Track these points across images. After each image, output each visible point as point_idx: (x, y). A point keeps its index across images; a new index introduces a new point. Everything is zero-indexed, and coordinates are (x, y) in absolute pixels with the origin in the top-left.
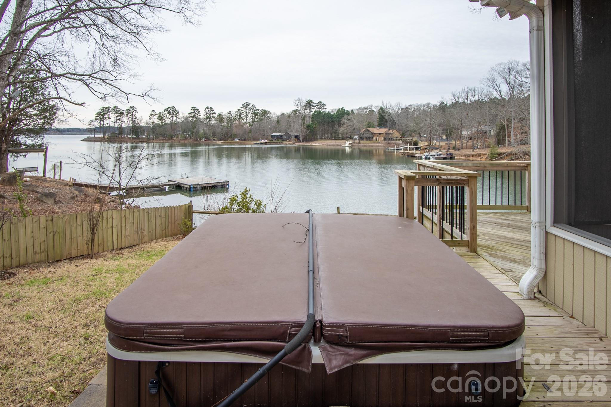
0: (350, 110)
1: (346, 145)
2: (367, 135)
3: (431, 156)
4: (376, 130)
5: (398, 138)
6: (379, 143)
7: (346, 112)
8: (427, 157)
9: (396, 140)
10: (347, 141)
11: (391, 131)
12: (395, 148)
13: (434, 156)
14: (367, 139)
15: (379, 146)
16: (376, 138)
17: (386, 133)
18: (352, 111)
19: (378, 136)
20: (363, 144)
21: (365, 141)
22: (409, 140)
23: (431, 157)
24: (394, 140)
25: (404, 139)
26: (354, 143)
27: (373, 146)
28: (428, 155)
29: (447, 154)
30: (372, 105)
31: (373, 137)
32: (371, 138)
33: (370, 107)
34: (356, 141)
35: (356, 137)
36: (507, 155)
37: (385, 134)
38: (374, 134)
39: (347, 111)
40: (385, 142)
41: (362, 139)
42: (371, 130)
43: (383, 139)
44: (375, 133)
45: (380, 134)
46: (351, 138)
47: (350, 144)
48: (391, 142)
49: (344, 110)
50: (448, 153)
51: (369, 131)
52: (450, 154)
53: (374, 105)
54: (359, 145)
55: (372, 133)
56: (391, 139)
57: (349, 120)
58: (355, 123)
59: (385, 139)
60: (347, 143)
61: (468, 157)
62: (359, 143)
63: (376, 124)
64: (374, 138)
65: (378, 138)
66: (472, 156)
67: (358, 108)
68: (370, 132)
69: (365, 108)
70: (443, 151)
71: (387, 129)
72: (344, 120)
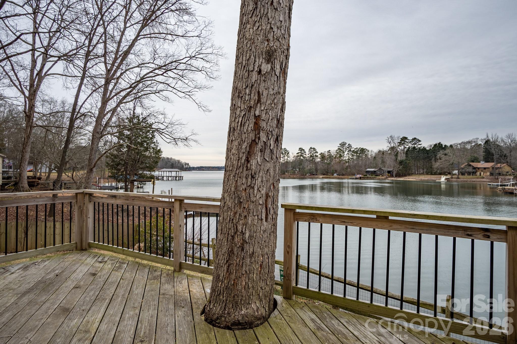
0: (448, 145)
1: (442, 181)
2: (470, 170)
4: (482, 164)
6: (483, 178)
7: (443, 146)
10: (442, 176)
12: (499, 184)
14: (469, 173)
15: (482, 181)
16: (480, 173)
17: (492, 168)
18: (451, 146)
19: (482, 171)
20: (462, 180)
21: (466, 176)
24: (503, 175)
26: (452, 178)
27: (474, 181)
30: (477, 139)
31: (476, 172)
32: (474, 173)
33: (475, 140)
34: (454, 176)
35: (456, 172)
38: (477, 169)
39: (445, 146)
40: (492, 177)
41: (463, 174)
42: (475, 164)
43: (488, 174)
44: (479, 168)
45: (485, 168)
46: (449, 173)
47: (446, 179)
49: (442, 145)
51: (470, 165)
53: (480, 139)
54: (458, 180)
55: (474, 168)
56: (499, 174)
57: (446, 154)
58: (453, 159)
59: (491, 174)
60: (443, 179)
62: (458, 178)
63: (481, 158)
64: (478, 173)
65: (482, 173)
67: (460, 142)
68: (473, 167)
69: (469, 142)
71: (494, 163)
72: (440, 154)
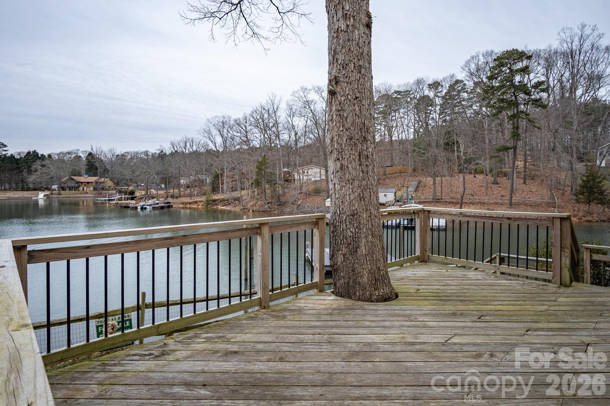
0: (46, 154)
1: (39, 198)
2: (72, 184)
3: (148, 205)
4: (84, 179)
5: (112, 188)
6: (87, 193)
7: (40, 156)
8: (143, 207)
9: (109, 190)
10: (40, 192)
11: (103, 180)
12: (107, 199)
13: (151, 205)
14: (70, 189)
15: (86, 197)
16: (83, 188)
17: (96, 182)
18: (50, 156)
19: (85, 186)
20: (64, 196)
21: (68, 191)
22: (124, 189)
23: (148, 207)
24: (106, 190)
25: (118, 189)
26: (52, 194)
27: (78, 197)
28: (144, 205)
29: (165, 203)
30: (78, 150)
31: (79, 187)
32: (76, 188)
33: (76, 151)
34: (54, 192)
35: (55, 187)
36: (220, 201)
37: (94, 183)
38: (80, 184)
39: (42, 155)
40: (95, 192)
41: (63, 189)
42: (77, 178)
43: (92, 188)
44: (82, 183)
45: (88, 183)
46: (47, 189)
47: (45, 196)
48: (103, 192)
49: (37, 153)
50: (166, 201)
51: (73, 179)
52: (168, 203)
53: (81, 150)
54: (60, 196)
55: (78, 183)
56: (103, 189)
57: (43, 166)
58: (53, 171)
59: (95, 189)
60: (41, 195)
61: (186, 205)
62: (59, 194)
63: (83, 171)
64: (81, 188)
65: (85, 188)
66: (190, 204)
67: (58, 152)
68: (75, 180)
69: (69, 153)
70: (161, 199)
71: (98, 177)
72: (37, 165)
